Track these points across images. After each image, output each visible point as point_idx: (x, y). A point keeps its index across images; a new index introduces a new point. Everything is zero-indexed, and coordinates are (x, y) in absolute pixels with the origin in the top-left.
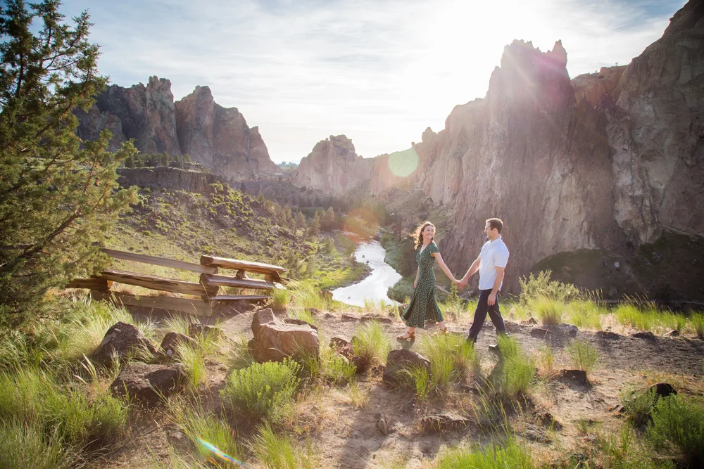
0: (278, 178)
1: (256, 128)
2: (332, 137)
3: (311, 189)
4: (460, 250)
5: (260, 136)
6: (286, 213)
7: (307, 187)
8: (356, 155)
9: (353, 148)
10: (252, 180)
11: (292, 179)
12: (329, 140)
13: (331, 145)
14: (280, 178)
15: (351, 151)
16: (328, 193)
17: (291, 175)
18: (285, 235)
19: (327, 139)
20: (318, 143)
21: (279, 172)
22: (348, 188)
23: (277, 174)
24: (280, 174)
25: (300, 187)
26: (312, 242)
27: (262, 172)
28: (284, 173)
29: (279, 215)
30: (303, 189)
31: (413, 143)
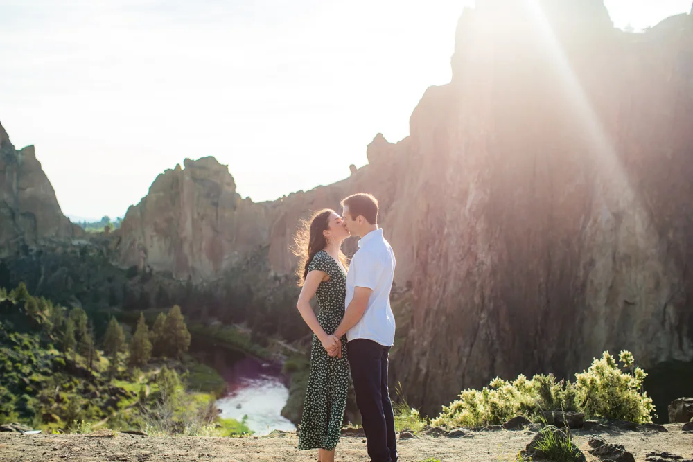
0: (78, 250)
1: (31, 149)
2: (187, 161)
3: (148, 270)
4: (421, 378)
5: (38, 164)
6: (77, 323)
7: (141, 266)
8: (239, 196)
9: (231, 183)
10: (22, 257)
11: (109, 251)
12: (183, 167)
13: (187, 178)
14: (84, 250)
15: (226, 188)
16: (183, 278)
17: (106, 243)
18: (69, 369)
19: (178, 166)
20: (160, 176)
21: (81, 238)
22: (225, 265)
23: (75, 242)
24: (83, 242)
25: (126, 267)
26: (131, 382)
27: (44, 239)
28: (92, 239)
29: (60, 329)
30: (133, 272)
31: (352, 167)
